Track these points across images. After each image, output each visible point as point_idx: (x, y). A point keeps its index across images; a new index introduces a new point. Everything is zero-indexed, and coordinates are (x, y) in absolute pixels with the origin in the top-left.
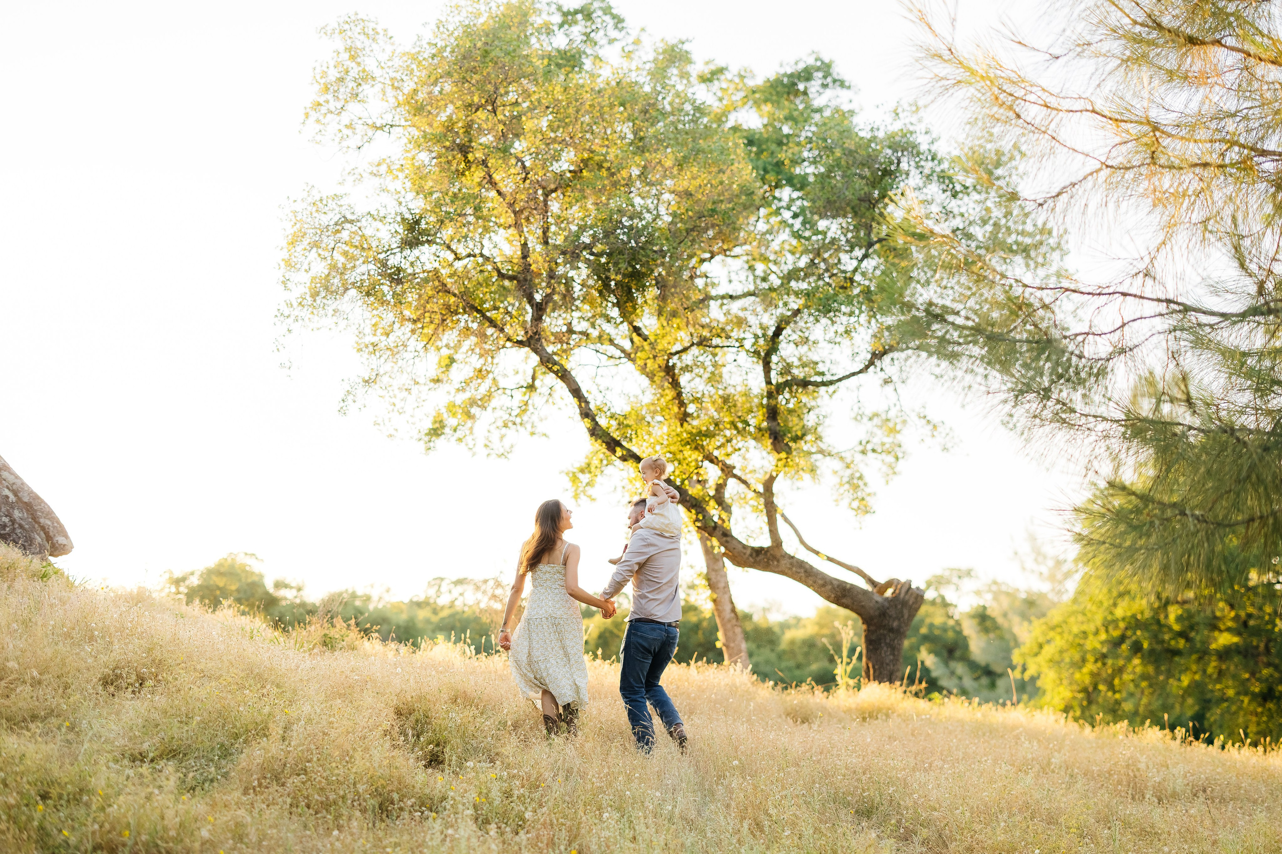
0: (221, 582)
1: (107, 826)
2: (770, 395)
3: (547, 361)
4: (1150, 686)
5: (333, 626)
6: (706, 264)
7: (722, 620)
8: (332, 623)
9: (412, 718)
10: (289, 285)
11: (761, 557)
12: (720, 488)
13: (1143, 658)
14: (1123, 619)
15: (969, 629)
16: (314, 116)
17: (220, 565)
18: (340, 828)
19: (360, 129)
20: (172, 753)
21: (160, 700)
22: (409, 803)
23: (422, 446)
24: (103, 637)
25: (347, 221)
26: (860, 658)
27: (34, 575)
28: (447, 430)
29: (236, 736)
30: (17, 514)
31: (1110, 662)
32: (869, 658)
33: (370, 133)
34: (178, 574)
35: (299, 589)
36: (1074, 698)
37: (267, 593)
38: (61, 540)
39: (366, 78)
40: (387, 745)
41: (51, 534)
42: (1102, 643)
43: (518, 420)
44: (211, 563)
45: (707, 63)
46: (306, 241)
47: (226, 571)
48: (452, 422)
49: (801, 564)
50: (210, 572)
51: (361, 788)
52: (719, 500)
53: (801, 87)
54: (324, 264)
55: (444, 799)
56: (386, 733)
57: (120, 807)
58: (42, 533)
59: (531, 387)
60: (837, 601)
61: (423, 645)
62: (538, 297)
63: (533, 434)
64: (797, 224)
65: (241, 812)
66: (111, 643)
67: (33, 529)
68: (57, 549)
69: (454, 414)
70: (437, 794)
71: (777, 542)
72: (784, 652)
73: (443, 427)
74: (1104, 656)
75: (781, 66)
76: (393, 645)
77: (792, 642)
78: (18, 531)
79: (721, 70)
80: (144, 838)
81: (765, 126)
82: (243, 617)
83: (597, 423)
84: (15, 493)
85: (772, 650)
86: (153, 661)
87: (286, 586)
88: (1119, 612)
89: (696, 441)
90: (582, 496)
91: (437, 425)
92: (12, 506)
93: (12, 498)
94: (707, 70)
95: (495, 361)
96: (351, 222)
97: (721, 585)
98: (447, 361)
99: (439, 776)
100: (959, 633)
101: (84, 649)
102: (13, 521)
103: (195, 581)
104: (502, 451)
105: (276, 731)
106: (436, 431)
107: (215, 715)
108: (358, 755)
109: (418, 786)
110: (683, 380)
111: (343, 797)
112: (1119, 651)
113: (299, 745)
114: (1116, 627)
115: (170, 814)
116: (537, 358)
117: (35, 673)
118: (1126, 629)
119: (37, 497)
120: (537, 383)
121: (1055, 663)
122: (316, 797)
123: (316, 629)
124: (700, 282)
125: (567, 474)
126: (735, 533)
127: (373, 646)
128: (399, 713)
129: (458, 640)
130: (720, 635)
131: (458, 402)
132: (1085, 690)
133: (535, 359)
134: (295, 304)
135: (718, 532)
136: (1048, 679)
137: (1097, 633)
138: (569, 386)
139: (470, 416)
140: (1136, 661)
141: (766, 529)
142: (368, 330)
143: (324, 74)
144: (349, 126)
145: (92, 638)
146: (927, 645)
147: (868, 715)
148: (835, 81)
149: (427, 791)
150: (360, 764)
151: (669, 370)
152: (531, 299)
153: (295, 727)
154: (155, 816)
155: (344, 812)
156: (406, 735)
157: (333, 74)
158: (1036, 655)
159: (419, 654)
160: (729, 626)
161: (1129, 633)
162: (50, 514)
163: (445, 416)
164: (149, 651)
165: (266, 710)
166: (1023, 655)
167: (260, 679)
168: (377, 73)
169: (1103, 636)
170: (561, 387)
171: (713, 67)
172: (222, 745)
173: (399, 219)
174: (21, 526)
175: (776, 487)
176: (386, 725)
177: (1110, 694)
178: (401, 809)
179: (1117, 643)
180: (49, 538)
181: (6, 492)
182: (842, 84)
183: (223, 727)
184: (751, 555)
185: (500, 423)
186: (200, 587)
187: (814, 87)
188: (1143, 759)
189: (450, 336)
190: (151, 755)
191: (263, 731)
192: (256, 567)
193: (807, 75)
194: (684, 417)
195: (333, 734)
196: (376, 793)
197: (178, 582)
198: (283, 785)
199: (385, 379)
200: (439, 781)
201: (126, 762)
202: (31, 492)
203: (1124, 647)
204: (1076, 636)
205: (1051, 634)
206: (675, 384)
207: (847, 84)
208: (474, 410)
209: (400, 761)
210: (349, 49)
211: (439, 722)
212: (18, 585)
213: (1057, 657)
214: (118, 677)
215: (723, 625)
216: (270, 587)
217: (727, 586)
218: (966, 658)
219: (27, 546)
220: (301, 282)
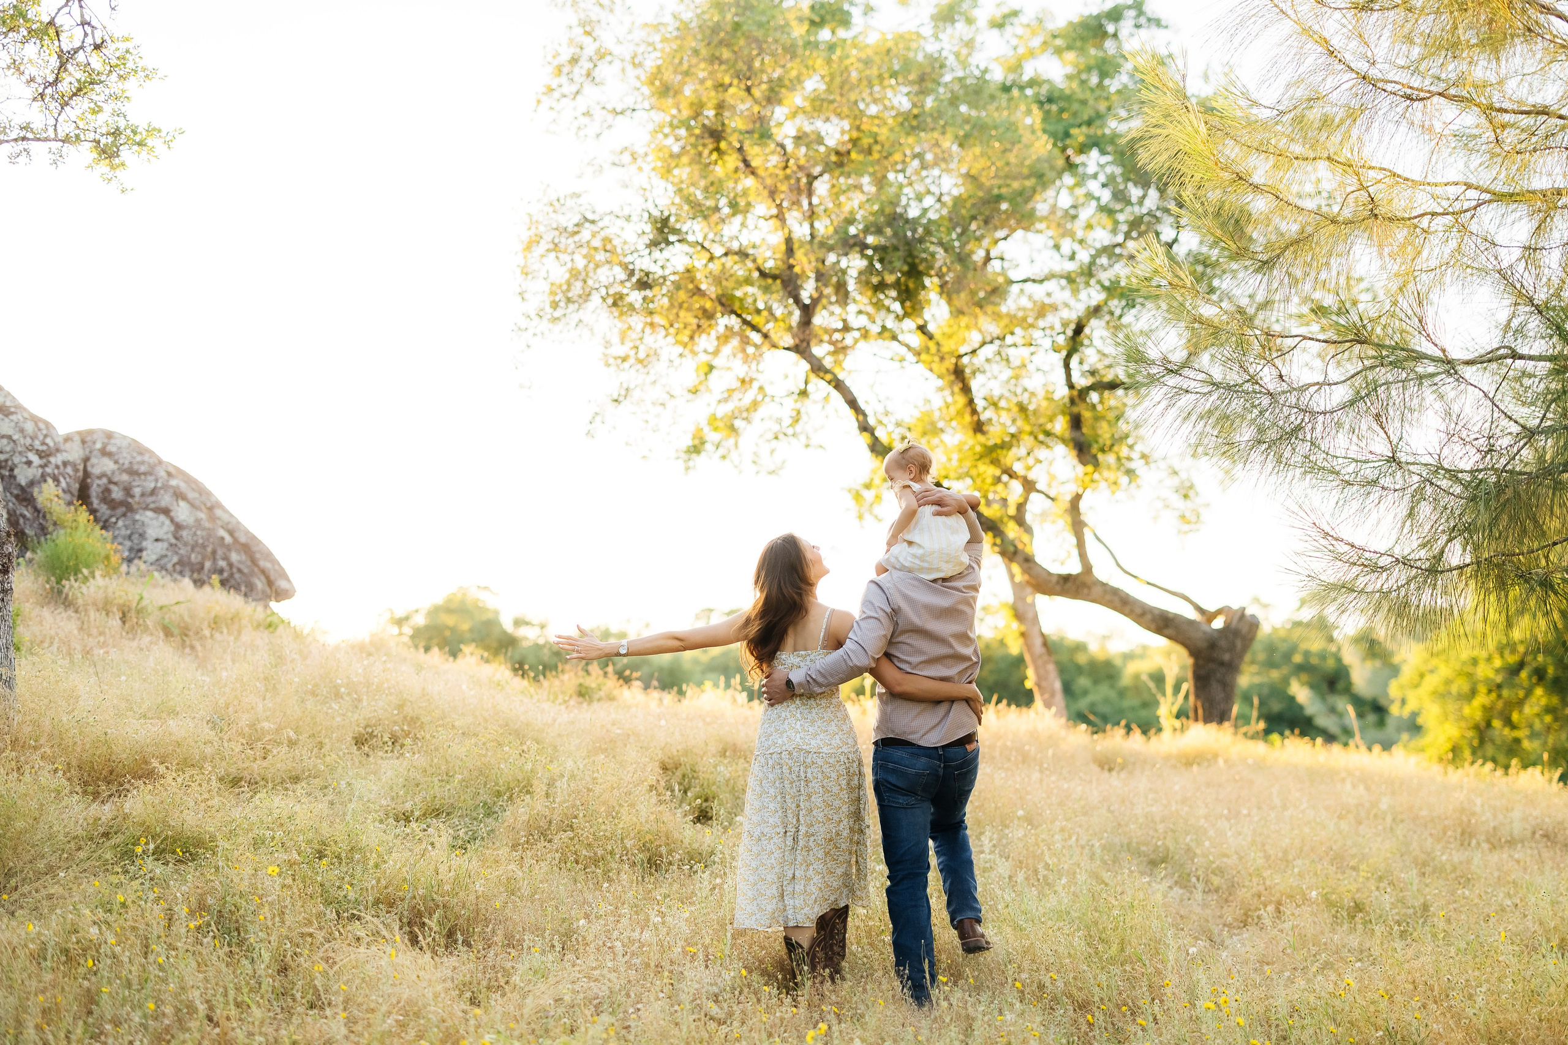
0: (450, 620)
1: (383, 882)
2: (1072, 401)
3: (818, 368)
4: (1556, 719)
5: (588, 673)
6: (1001, 243)
7: (1032, 655)
8: (587, 672)
9: (679, 773)
10: (526, 296)
11: (1069, 585)
12: (1021, 507)
13: (1546, 687)
14: (1522, 642)
15: (1351, 657)
16: (547, 102)
17: (449, 601)
18: (610, 880)
19: (598, 114)
20: (435, 812)
21: (420, 760)
22: (678, 857)
23: (680, 464)
24: (349, 694)
25: (586, 220)
26: (1186, 697)
27: (258, 626)
28: (709, 447)
29: (499, 794)
30: (234, 557)
31: (1505, 693)
32: (1197, 696)
33: (610, 117)
34: (400, 613)
35: (543, 627)
36: (1463, 737)
37: (505, 633)
38: (282, 584)
39: (602, 54)
40: (654, 800)
41: (272, 578)
42: (1497, 671)
43: (790, 431)
44: (439, 599)
45: (998, 5)
46: (544, 246)
47: (457, 607)
48: (713, 437)
49: (1115, 592)
50: (435, 611)
51: (629, 843)
52: (1019, 519)
53: (1110, 28)
54: (564, 269)
55: (712, 853)
56: (652, 788)
57: (395, 862)
58: (263, 578)
59: (804, 393)
60: (1159, 631)
61: (689, 693)
62: (805, 296)
63: (807, 446)
64: (1106, 196)
65: (512, 866)
66: (360, 700)
67: (252, 573)
68: (281, 595)
69: (716, 429)
70: (705, 848)
71: (1087, 568)
72: (1126, 689)
73: (703, 443)
74: (1499, 687)
75: (1085, 5)
76: (655, 694)
77: (1137, 677)
78: (237, 576)
79: (1015, 13)
80: (421, 892)
81: (1069, 77)
82: (487, 666)
83: (876, 438)
84: (231, 533)
85: (1112, 687)
86: (405, 717)
87: (527, 623)
88: (1517, 634)
89: (992, 453)
90: (867, 516)
91: (697, 442)
92: (229, 548)
93: (228, 539)
94: (998, 14)
95: (761, 367)
96: (593, 222)
97: (1030, 615)
98: (706, 369)
99: (707, 830)
100: (1339, 660)
101: (330, 708)
102: (231, 565)
103: (420, 620)
104: (772, 468)
105: (540, 788)
106: (696, 449)
107: (476, 773)
108: (624, 811)
109: (686, 841)
110: (975, 384)
111: (612, 853)
112: (1517, 680)
113: (565, 802)
114: (1513, 651)
115: (443, 869)
116: (807, 366)
117: (291, 734)
118: (1525, 654)
119: (254, 538)
120: (810, 388)
121: (1441, 696)
122: (584, 852)
123: (569, 678)
124: (995, 265)
125: (849, 491)
126: (1038, 560)
127: (633, 695)
128: (665, 768)
129: (728, 686)
130: (1030, 673)
131: (719, 415)
132: (1476, 727)
133: (805, 366)
134: (533, 315)
135: (1019, 558)
136: (1431, 715)
137: (1489, 659)
138: (844, 396)
139: (732, 429)
140: (1539, 691)
141: (1075, 552)
142: (615, 339)
143: (556, 55)
144: (587, 114)
145: (338, 695)
146: (1305, 677)
147: (1189, 760)
148: (1149, 20)
149: (696, 846)
150: (627, 818)
151: (958, 373)
152: (797, 300)
153: (558, 784)
154: (430, 872)
155: (614, 865)
156: (673, 791)
157: (566, 55)
158: (1417, 686)
159: (686, 702)
160: (1040, 662)
161: (1529, 658)
162: (269, 556)
163: (706, 429)
164: (400, 707)
165: (529, 766)
166: (1402, 687)
167: (519, 735)
168: (617, 50)
169: (1498, 663)
170: (836, 396)
171: (1006, 10)
172: (485, 804)
173: (646, 215)
174: (240, 571)
175: (1083, 505)
176: (652, 779)
177: (1506, 731)
178: (670, 863)
179: (1514, 670)
180: (270, 583)
181: (222, 533)
182: (1157, 23)
183: (485, 785)
184: (1058, 583)
185: (771, 436)
186: (427, 628)
187: (1126, 27)
188: (1479, 801)
189: (706, 342)
190: (417, 814)
191: (527, 789)
192: (490, 601)
193: (1115, 15)
194: (979, 427)
195: (598, 789)
196: (644, 848)
197: (400, 622)
198: (550, 841)
199: (636, 394)
200: (706, 836)
201: (391, 820)
202: (247, 532)
203: (1524, 674)
204: (1464, 663)
205: (1435, 662)
206: (966, 390)
207: (1163, 23)
208: (738, 423)
209: (667, 816)
210: (582, 24)
211: (706, 776)
212: (246, 637)
213: (1441, 689)
214: (372, 735)
215: (1034, 661)
216: (508, 626)
217: (1036, 618)
218: (1348, 690)
219: (248, 591)
220: (539, 293)
